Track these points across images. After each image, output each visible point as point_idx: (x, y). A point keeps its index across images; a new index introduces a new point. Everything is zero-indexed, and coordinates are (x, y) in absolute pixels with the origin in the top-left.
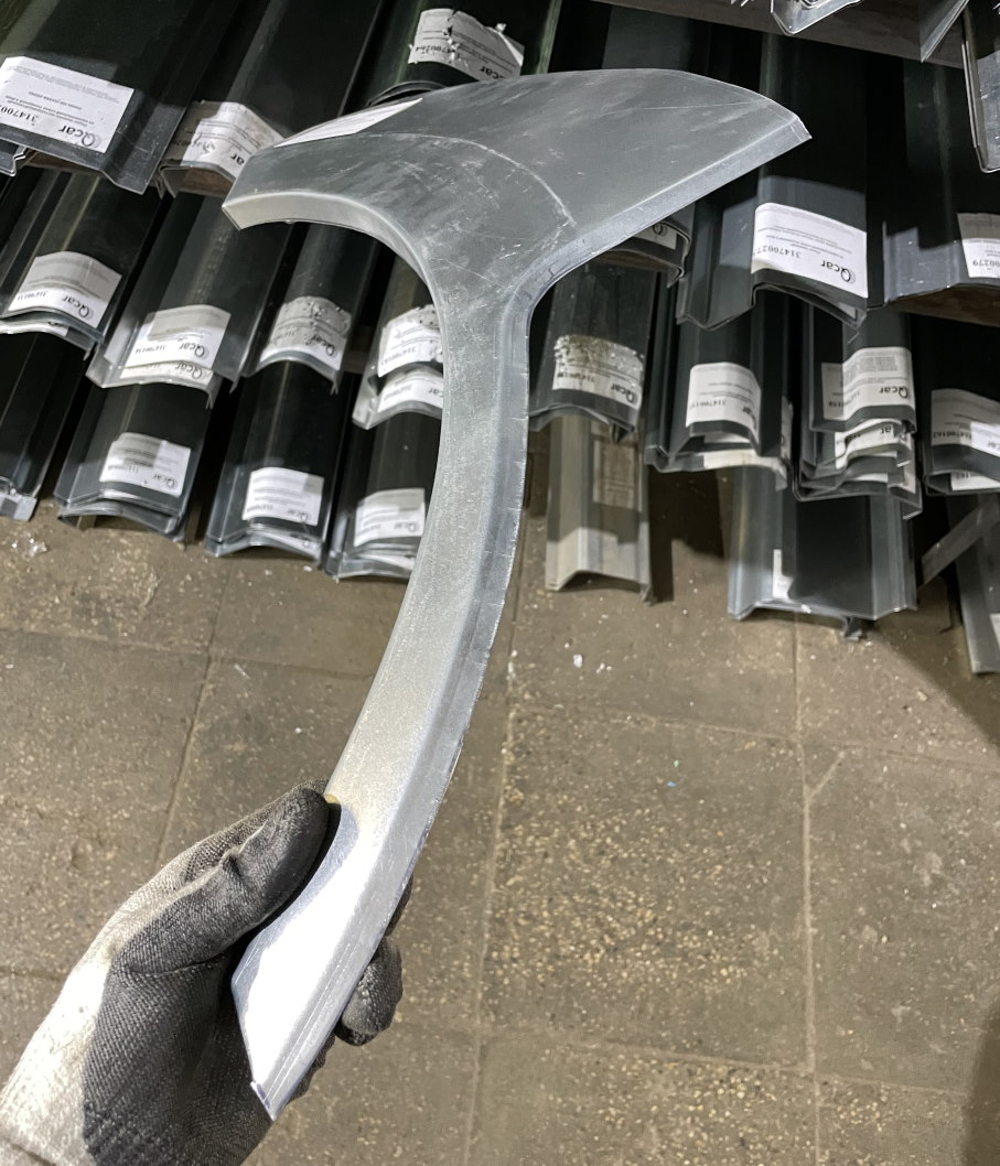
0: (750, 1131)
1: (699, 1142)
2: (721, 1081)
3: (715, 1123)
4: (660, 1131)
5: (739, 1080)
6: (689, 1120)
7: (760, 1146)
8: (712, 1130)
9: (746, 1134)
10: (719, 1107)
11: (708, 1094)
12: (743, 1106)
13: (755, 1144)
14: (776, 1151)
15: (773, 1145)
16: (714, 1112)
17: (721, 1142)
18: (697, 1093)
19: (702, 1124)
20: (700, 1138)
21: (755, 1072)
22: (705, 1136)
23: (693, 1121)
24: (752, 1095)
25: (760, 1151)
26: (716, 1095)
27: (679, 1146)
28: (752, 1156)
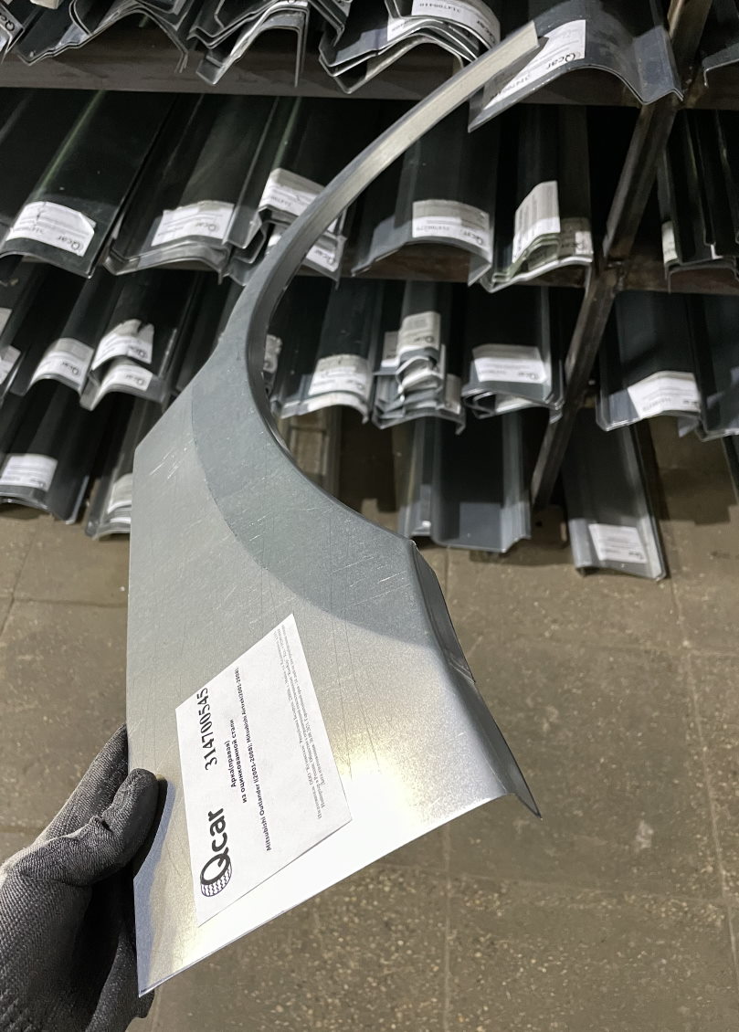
0: (393, 916)
1: (351, 925)
2: (372, 879)
3: (365, 910)
4: (320, 916)
5: (386, 878)
6: (344, 908)
7: (400, 927)
8: (362, 916)
9: (390, 919)
10: (370, 898)
11: (361, 888)
12: (389, 897)
13: (396, 926)
14: (413, 931)
15: (412, 926)
16: (364, 902)
17: (369, 925)
18: (353, 888)
19: (355, 911)
20: (353, 922)
21: (400, 872)
22: (356, 920)
23: (348, 910)
24: (396, 889)
25: (401, 932)
26: (368, 889)
27: (336, 928)
28: (394, 935)
